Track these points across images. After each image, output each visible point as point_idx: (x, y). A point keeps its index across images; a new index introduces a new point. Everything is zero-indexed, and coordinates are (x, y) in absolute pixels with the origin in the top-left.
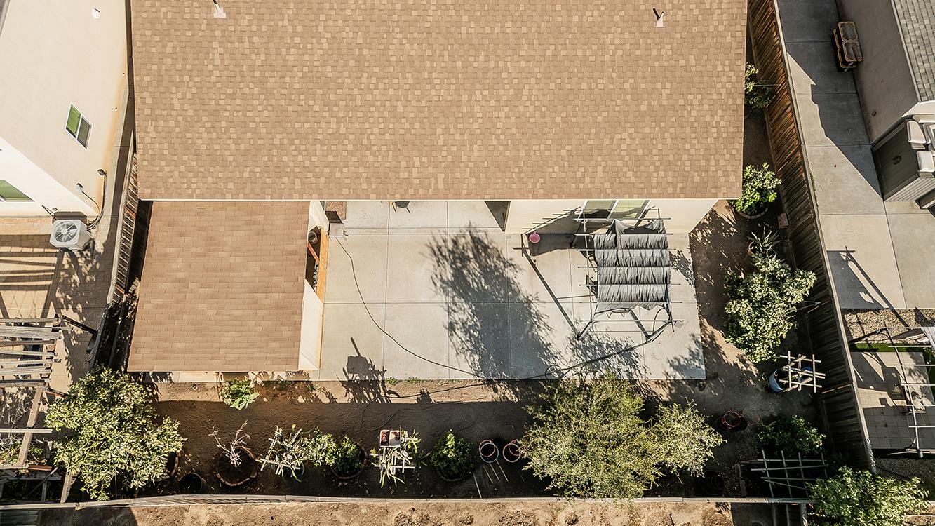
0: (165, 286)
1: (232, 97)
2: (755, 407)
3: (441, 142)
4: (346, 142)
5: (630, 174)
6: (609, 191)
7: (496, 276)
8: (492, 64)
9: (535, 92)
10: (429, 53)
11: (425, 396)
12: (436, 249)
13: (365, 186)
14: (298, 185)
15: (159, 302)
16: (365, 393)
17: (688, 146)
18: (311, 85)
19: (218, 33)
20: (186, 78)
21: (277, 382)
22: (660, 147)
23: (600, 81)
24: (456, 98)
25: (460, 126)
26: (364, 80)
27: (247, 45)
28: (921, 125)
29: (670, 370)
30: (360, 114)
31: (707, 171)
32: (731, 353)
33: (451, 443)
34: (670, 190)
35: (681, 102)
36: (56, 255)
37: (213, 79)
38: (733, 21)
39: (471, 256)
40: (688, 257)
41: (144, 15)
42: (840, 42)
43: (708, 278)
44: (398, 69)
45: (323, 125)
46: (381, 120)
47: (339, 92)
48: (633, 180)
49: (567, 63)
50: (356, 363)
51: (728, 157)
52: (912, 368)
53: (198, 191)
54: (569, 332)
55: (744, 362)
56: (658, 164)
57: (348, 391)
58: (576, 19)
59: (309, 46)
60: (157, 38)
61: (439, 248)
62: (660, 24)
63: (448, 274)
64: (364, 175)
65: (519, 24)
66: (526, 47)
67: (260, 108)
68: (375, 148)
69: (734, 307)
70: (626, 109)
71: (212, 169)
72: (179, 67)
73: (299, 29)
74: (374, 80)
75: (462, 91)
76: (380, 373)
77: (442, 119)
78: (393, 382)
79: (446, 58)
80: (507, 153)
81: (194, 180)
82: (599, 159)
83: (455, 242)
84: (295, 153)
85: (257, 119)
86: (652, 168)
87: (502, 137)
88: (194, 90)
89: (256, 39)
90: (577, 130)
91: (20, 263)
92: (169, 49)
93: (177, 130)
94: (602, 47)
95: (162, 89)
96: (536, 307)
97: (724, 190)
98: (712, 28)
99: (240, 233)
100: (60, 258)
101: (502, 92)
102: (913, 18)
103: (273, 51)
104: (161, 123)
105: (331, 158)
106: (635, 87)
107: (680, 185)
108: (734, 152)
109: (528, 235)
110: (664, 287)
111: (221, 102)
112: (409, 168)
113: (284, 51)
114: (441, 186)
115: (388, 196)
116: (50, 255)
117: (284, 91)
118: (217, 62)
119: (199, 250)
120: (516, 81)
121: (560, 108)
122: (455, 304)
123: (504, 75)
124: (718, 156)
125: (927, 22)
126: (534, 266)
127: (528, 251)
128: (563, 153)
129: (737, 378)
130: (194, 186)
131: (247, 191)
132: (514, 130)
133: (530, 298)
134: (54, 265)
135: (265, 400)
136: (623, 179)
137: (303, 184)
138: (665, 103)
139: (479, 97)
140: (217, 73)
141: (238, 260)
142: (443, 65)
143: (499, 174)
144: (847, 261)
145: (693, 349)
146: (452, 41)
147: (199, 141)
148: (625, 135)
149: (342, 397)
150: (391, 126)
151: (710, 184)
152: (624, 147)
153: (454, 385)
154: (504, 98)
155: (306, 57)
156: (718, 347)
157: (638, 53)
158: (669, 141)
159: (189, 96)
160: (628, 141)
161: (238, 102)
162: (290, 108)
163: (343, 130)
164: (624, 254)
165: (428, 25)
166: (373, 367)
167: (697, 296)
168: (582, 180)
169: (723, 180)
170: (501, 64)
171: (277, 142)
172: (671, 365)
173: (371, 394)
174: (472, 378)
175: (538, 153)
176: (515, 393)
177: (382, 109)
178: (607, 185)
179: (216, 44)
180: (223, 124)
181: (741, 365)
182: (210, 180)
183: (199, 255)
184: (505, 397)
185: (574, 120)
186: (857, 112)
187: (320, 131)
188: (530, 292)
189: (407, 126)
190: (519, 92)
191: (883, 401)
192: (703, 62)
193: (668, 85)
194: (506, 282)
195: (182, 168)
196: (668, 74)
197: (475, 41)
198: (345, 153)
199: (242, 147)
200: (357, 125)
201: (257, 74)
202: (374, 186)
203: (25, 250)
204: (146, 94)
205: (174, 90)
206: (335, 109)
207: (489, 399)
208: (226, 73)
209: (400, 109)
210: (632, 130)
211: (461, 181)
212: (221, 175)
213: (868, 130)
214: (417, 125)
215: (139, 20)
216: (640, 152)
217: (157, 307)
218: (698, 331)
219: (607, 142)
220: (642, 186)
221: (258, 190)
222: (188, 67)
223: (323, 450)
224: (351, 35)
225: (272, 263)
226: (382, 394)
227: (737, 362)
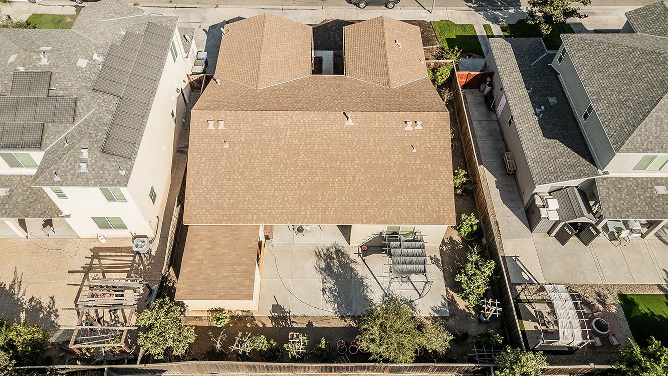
0: (193, 262)
1: (229, 180)
2: (473, 329)
3: (320, 199)
4: (278, 199)
5: (405, 214)
6: (396, 221)
7: (346, 266)
8: (343, 166)
9: (361, 178)
10: (315, 162)
11: (310, 324)
12: (317, 253)
13: (285, 218)
14: (255, 218)
15: (189, 269)
16: (280, 322)
17: (430, 202)
18: (263, 175)
19: (225, 154)
20: (210, 172)
21: (237, 316)
22: (418, 202)
23: (390, 174)
24: (327, 180)
25: (329, 192)
26: (287, 173)
27: (237, 158)
28: (540, 196)
29: (432, 312)
30: (284, 187)
31: (439, 213)
32: (462, 304)
33: (323, 342)
34: (423, 221)
35: (426, 183)
36: (133, 256)
37: (221, 172)
38: (445, 150)
39: (335, 256)
40: (439, 258)
41: (194, 147)
42: (506, 161)
43: (449, 268)
44: (302, 168)
45: (268, 191)
46: (293, 189)
47: (276, 178)
48: (406, 216)
49: (375, 166)
50: (276, 308)
51: (448, 207)
52: (550, 312)
53: (210, 221)
54: (382, 293)
55: (468, 309)
56: (417, 209)
57: (272, 321)
58: (378, 149)
59: (264, 159)
60: (199, 156)
61: (319, 252)
62: (414, 151)
63: (323, 265)
64: (285, 213)
65: (354, 150)
66: (357, 159)
67: (241, 184)
68: (291, 201)
69: (458, 278)
70: (402, 185)
71: (217, 211)
72: (207, 167)
73: (260, 152)
74: (291, 173)
75: (329, 178)
76: (288, 312)
77: (320, 189)
78: (295, 317)
79: (323, 164)
80: (350, 204)
81: (209, 216)
82: (391, 206)
83: (328, 250)
84: (255, 204)
85: (239, 189)
86: (415, 211)
87: (347, 197)
88: (213, 177)
89: (241, 156)
90: (380, 194)
91: (114, 260)
92: (203, 161)
93: (203, 194)
94: (390, 160)
95: (199, 177)
96: (366, 281)
97: (448, 221)
98: (437, 153)
99: (228, 239)
100: (134, 257)
101: (347, 178)
103: (248, 161)
104: (197, 191)
105: (271, 206)
106: (405, 176)
107: (428, 219)
108: (451, 204)
109: (361, 247)
110: (423, 266)
111: (224, 182)
112: (305, 210)
113: (253, 161)
114: (320, 218)
115: (296, 223)
116: (130, 256)
117: (252, 177)
118: (224, 165)
119: (209, 246)
120: (353, 173)
121: (373, 185)
122: (325, 279)
123: (348, 171)
124: (444, 207)
126: (364, 261)
127: (361, 255)
128: (375, 204)
129: (465, 315)
130: (208, 218)
131: (232, 220)
132: (353, 194)
133: (363, 277)
134: (131, 261)
135: (231, 325)
136: (402, 216)
137: (257, 217)
138: (418, 183)
139: (337, 180)
140: (223, 170)
141: (226, 251)
142: (321, 167)
143: (346, 213)
144: (516, 261)
145: (443, 302)
146: (325, 157)
147: (213, 199)
148: (402, 197)
149: (269, 324)
150: (298, 192)
151: (441, 218)
152: (401, 202)
153: (324, 318)
154: (348, 180)
155: (262, 163)
156: (455, 302)
157: (405, 162)
158: (421, 199)
159: (210, 179)
160: (403, 199)
161: (231, 182)
162: (254, 185)
163: (277, 194)
164: (405, 251)
165: (315, 151)
166: (285, 310)
167: (444, 277)
168: (383, 216)
169: (447, 217)
170: (346, 166)
171: (247, 199)
172: (432, 310)
173: (283, 323)
174: (334, 315)
175: (363, 204)
176: (355, 322)
177: (294, 185)
178: (395, 218)
179: (223, 158)
180: (224, 191)
181: (466, 310)
182: (216, 215)
183: (208, 249)
184: (350, 325)
185: (379, 190)
186: (517, 192)
187: (267, 194)
188: (363, 275)
189: (305, 192)
190: (354, 178)
191: (536, 327)
192: (434, 167)
193: (419, 176)
194: (352, 270)
195: (204, 210)
196: (419, 171)
197: (335, 157)
198: (277, 204)
199: (232, 201)
200: (283, 191)
201: (240, 170)
202: (289, 218)
203: (118, 254)
204: (191, 179)
205: (204, 177)
206: (274, 185)
207: (342, 326)
208: (228, 170)
209: (302, 185)
210: (404, 195)
211: (329, 216)
212: (221, 213)
213: (522, 201)
214: (310, 192)
215: (192, 149)
216: (409, 204)
217: (189, 271)
218: (445, 294)
219: (394, 199)
220: (411, 219)
221: (237, 220)
222: (211, 168)
223: (262, 343)
224: (282, 154)
225: (242, 252)
226: (289, 323)
227: (465, 308)
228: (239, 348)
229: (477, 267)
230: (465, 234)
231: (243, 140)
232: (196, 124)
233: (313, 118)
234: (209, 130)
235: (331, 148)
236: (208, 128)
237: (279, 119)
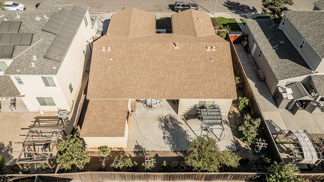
0: (91, 118)
1: (112, 76)
2: (251, 157)
3: (162, 86)
4: (139, 86)
5: (209, 93)
6: (204, 97)
7: (176, 125)
8: (174, 69)
9: (184, 75)
10: (159, 67)
11: (157, 155)
12: (160, 119)
13: (143, 95)
14: (126, 95)
15: (89, 121)
16: (140, 154)
17: (222, 87)
18: (131, 74)
20: (102, 72)
21: (115, 151)
22: (215, 87)
23: (199, 73)
24: (165, 76)
25: (166, 82)
26: (144, 73)
27: (117, 65)
28: (281, 88)
29: (226, 149)
30: (142, 80)
31: (228, 92)
32: (243, 145)
33: (165, 163)
34: (219, 97)
35: (219, 77)
36: (58, 121)
37: (108, 72)
38: (229, 61)
39: (169, 120)
40: (228, 121)
41: (94, 60)
42: (259, 74)
43: (234, 126)
44: (152, 70)
45: (133, 82)
46: (147, 81)
47: (137, 75)
48: (209, 94)
49: (191, 69)
50: (137, 147)
51: (232, 89)
52: (294, 148)
53: (101, 97)
55: (247, 147)
56: (215, 91)
57: (135, 154)
58: (193, 60)
59: (131, 66)
60: (96, 64)
61: (161, 119)
62: (212, 61)
63: (163, 125)
64: (143, 93)
65: (180, 61)
66: (181, 66)
67: (119, 78)
68: (146, 87)
69: (240, 128)
70: (206, 79)
71: (105, 92)
72: (100, 70)
73: (129, 62)
74: (146, 73)
75: (167, 75)
76: (144, 149)
77: (162, 81)
78: (148, 151)
79: (163, 68)
80: (178, 88)
81: (101, 94)
82: (201, 89)
83: (165, 118)
84: (126, 88)
85: (118, 81)
86: (214, 92)
87: (176, 84)
88: (103, 75)
89: (119, 64)
90: (195, 83)
91: (47, 123)
92: (99, 67)
93: (98, 83)
94: (199, 66)
95: (96, 75)
96: (187, 133)
97: (233, 97)
98: (224, 62)
99: (110, 107)
100: (59, 121)
101: (176, 75)
102: (273, 65)
103: (123, 67)
104: (95, 82)
105: (135, 89)
106: (208, 74)
107: (222, 96)
108: (234, 88)
109: (184, 115)
110: (220, 120)
111: (109, 77)
112: (154, 92)
113: (125, 67)
114: (162, 95)
115: (149, 98)
116: (56, 121)
117: (125, 75)
118: (110, 69)
119: (100, 110)
120: (179, 73)
121: (190, 78)
122: (165, 132)
123: (177, 71)
124: (230, 89)
125: (276, 65)
126: (186, 123)
127: (185, 120)
128: (192, 88)
129: (245, 151)
131: (113, 97)
132: (179, 83)
133: (186, 131)
134: (57, 123)
135: (111, 156)
136: (207, 94)
137: (127, 95)
138: (215, 77)
139: (171, 76)
140: (109, 71)
141: (110, 112)
142: (162, 69)
143: (176, 93)
144: (271, 122)
145: (232, 144)
146: (164, 65)
147: (103, 86)
148: (206, 84)
149: (133, 155)
150: (150, 82)
151: (229, 95)
152: (206, 87)
153: (165, 152)
154: (177, 76)
155: (130, 68)
156: (239, 143)
157: (208, 67)
158: (217, 85)
159: (102, 76)
160: (207, 86)
161: (114, 77)
162: (126, 78)
163: (138, 83)
164: (209, 113)
165: (159, 61)
166: (142, 148)
167: (232, 131)
168: (197, 94)
169: (232, 94)
170: (176, 69)
171: (122, 86)
172: (226, 147)
173: (141, 154)
174: (170, 150)
175: (185, 88)
176: (183, 154)
177: (148, 79)
178: (203, 95)
179: (110, 65)
180: (109, 82)
181: (246, 148)
182: (105, 94)
183: (100, 111)
184: (180, 155)
185: (194, 81)
186: (267, 89)
187: (133, 83)
188: (186, 130)
189: (154, 82)
190: (180, 75)
191: (288, 156)
192: (223, 69)
193: (216, 74)
194: (180, 127)
195: (98, 92)
196: (215, 71)
197: (169, 65)
198: (138, 88)
199: (113, 87)
200: (142, 82)
201: (119, 71)
202: (145, 96)
203: (49, 120)
204: (92, 76)
205: (99, 75)
206: (137, 79)
207: (175, 156)
208: (111, 71)
209: (152, 78)
210: (208, 83)
211: (167, 94)
212: (107, 93)
213: (270, 93)
214: (156, 82)
215: (93, 61)
216: (210, 88)
217: (88, 122)
218: (233, 139)
219: (202, 86)
220: (212, 96)
221: (116, 97)
222: (103, 70)
223: (129, 162)
224: (141, 63)
225: (118, 113)
226: (145, 154)
227: (245, 147)
228: (116, 165)
229: (251, 123)
230: (241, 109)
231: (120, 57)
232: (96, 49)
233: (158, 45)
234: (102, 52)
235: (167, 60)
236: (102, 51)
237: (140, 46)
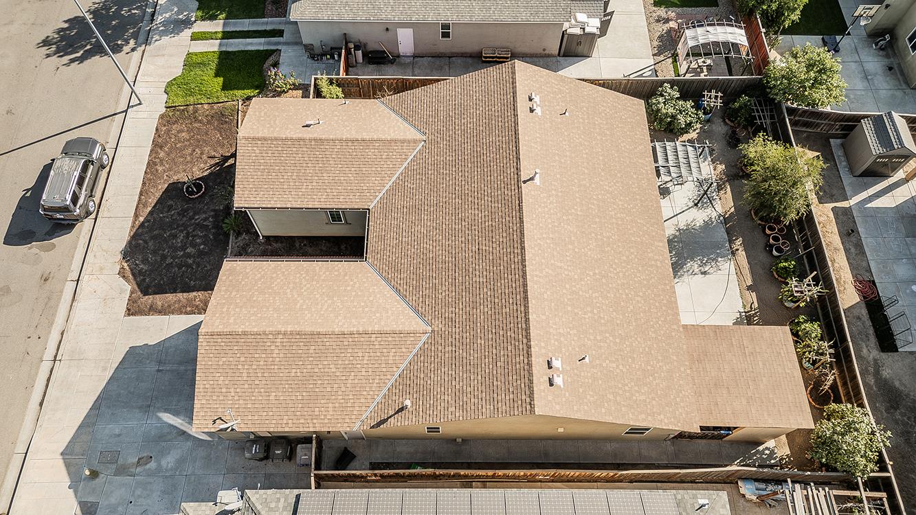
1: (633, 359)
3: (639, 239)
4: (647, 293)
8: (595, 202)
9: (607, 183)
10: (593, 235)
11: (749, 288)
16: (755, 322)
17: (624, 117)
18: (619, 308)
19: (598, 362)
20: (627, 388)
22: (625, 130)
23: (597, 150)
24: (615, 225)
25: (629, 227)
26: (612, 275)
28: (573, 28)
29: (706, 163)
30: (631, 282)
31: (633, 112)
35: (603, 114)
42: (496, 57)
44: (604, 255)
45: (640, 305)
46: (632, 270)
47: (621, 291)
48: (642, 146)
49: (591, 164)
51: (626, 101)
55: (695, 130)
56: (633, 133)
60: (606, 404)
62: (566, 114)
65: (573, 183)
66: (584, 182)
67: (637, 342)
68: (648, 277)
70: (609, 141)
71: (675, 380)
72: (621, 392)
73: (589, 309)
74: (612, 270)
75: (611, 221)
76: (740, 314)
77: (627, 236)
78: (744, 306)
79: (595, 226)
80: (639, 205)
81: (683, 393)
82: (635, 159)
84: (658, 325)
85: (643, 345)
86: (636, 136)
87: (631, 206)
88: (633, 384)
89: (598, 338)
90: (623, 167)
92: (611, 397)
93: (657, 399)
94: (581, 144)
95: (635, 406)
96: (682, 226)
98: (566, 91)
99: (708, 367)
101: (609, 200)
103: (604, 328)
104: (654, 410)
105: (657, 304)
106: (599, 134)
107: (641, 126)
108: (623, 98)
112: (655, 260)
113: (603, 321)
117: (625, 325)
118: (614, 365)
120: (603, 192)
121: (613, 173)
122: (688, 271)
123: (600, 197)
124: (626, 105)
128: (635, 176)
129: (704, 134)
130: (687, 394)
132: (628, 199)
133: (677, 229)
136: (643, 151)
137: (674, 323)
138: (605, 122)
140: (621, 367)
141: (726, 367)
146: (585, 221)
147: (661, 386)
148: (622, 145)
150: (634, 265)
151: (638, 112)
152: (628, 147)
153: (739, 272)
154: (612, 200)
157: (582, 128)
158: (622, 125)
159: (636, 388)
160: (625, 144)
161: (636, 355)
162: (634, 324)
163: (641, 294)
165: (578, 232)
166: (738, 318)
168: (647, 171)
171: (653, 335)
175: (637, 189)
177: (626, 269)
178: (647, 159)
179: (604, 365)
183: (728, 392)
184: (741, 245)
187: (643, 307)
189: (633, 256)
195: (678, 400)
196: (591, 117)
198: (653, 295)
199: (660, 358)
201: (618, 340)
205: (634, 398)
207: (744, 253)
208: (620, 360)
209: (625, 258)
210: (620, 141)
212: (678, 374)
213: (550, 56)
214: (632, 250)
215: (596, 415)
216: (629, 140)
219: (626, 154)
220: (645, 143)
222: (620, 385)
224: (589, 278)
226: (753, 312)
231: (575, 331)
232: (558, 407)
233: (533, 224)
234: (564, 386)
235: (573, 211)
236: (562, 387)
237: (537, 273)
